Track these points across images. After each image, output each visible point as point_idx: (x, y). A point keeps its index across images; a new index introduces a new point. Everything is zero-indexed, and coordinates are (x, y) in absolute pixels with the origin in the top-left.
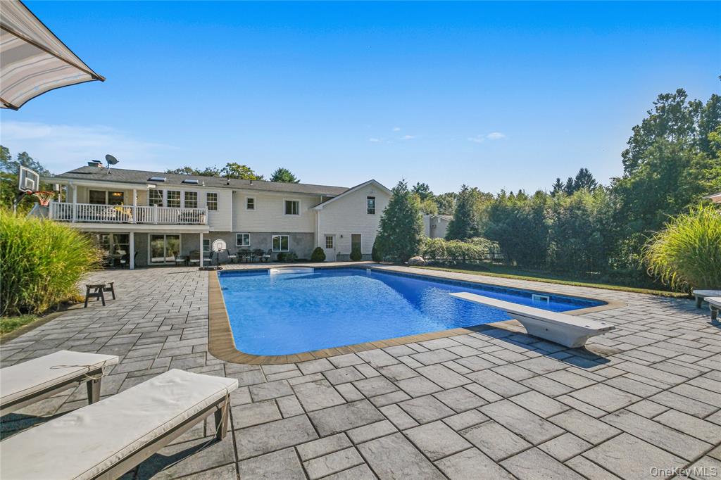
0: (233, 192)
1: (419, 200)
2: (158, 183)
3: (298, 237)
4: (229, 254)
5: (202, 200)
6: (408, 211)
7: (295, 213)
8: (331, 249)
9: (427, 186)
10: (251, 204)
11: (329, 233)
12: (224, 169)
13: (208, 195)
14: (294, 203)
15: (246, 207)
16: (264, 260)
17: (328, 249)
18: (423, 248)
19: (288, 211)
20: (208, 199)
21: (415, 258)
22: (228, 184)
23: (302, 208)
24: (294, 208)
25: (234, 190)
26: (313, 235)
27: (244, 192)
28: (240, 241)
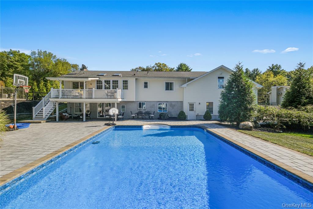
0: (136, 79)
1: (272, 75)
2: (100, 77)
3: (173, 104)
4: (132, 114)
5: (120, 84)
6: (242, 87)
7: (171, 89)
8: (192, 112)
9: (280, 66)
10: (146, 85)
11: (192, 101)
12: (154, 66)
13: (123, 81)
14: (171, 83)
15: (143, 86)
16: (151, 117)
17: (191, 112)
18: (255, 114)
19: (167, 89)
20: (123, 84)
21: (244, 123)
22: (135, 75)
23: (176, 86)
24: (171, 86)
25: (136, 78)
26: (182, 102)
27: (142, 79)
28: (140, 106)
